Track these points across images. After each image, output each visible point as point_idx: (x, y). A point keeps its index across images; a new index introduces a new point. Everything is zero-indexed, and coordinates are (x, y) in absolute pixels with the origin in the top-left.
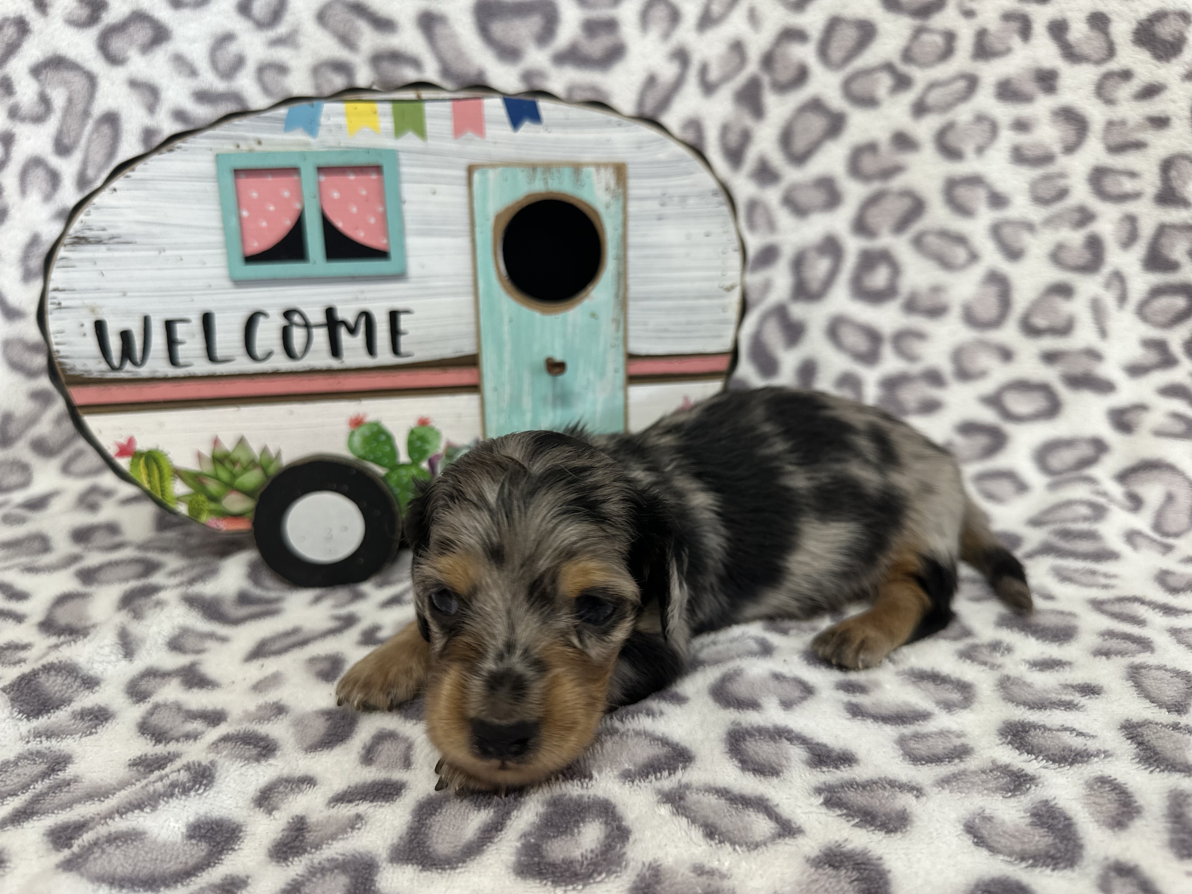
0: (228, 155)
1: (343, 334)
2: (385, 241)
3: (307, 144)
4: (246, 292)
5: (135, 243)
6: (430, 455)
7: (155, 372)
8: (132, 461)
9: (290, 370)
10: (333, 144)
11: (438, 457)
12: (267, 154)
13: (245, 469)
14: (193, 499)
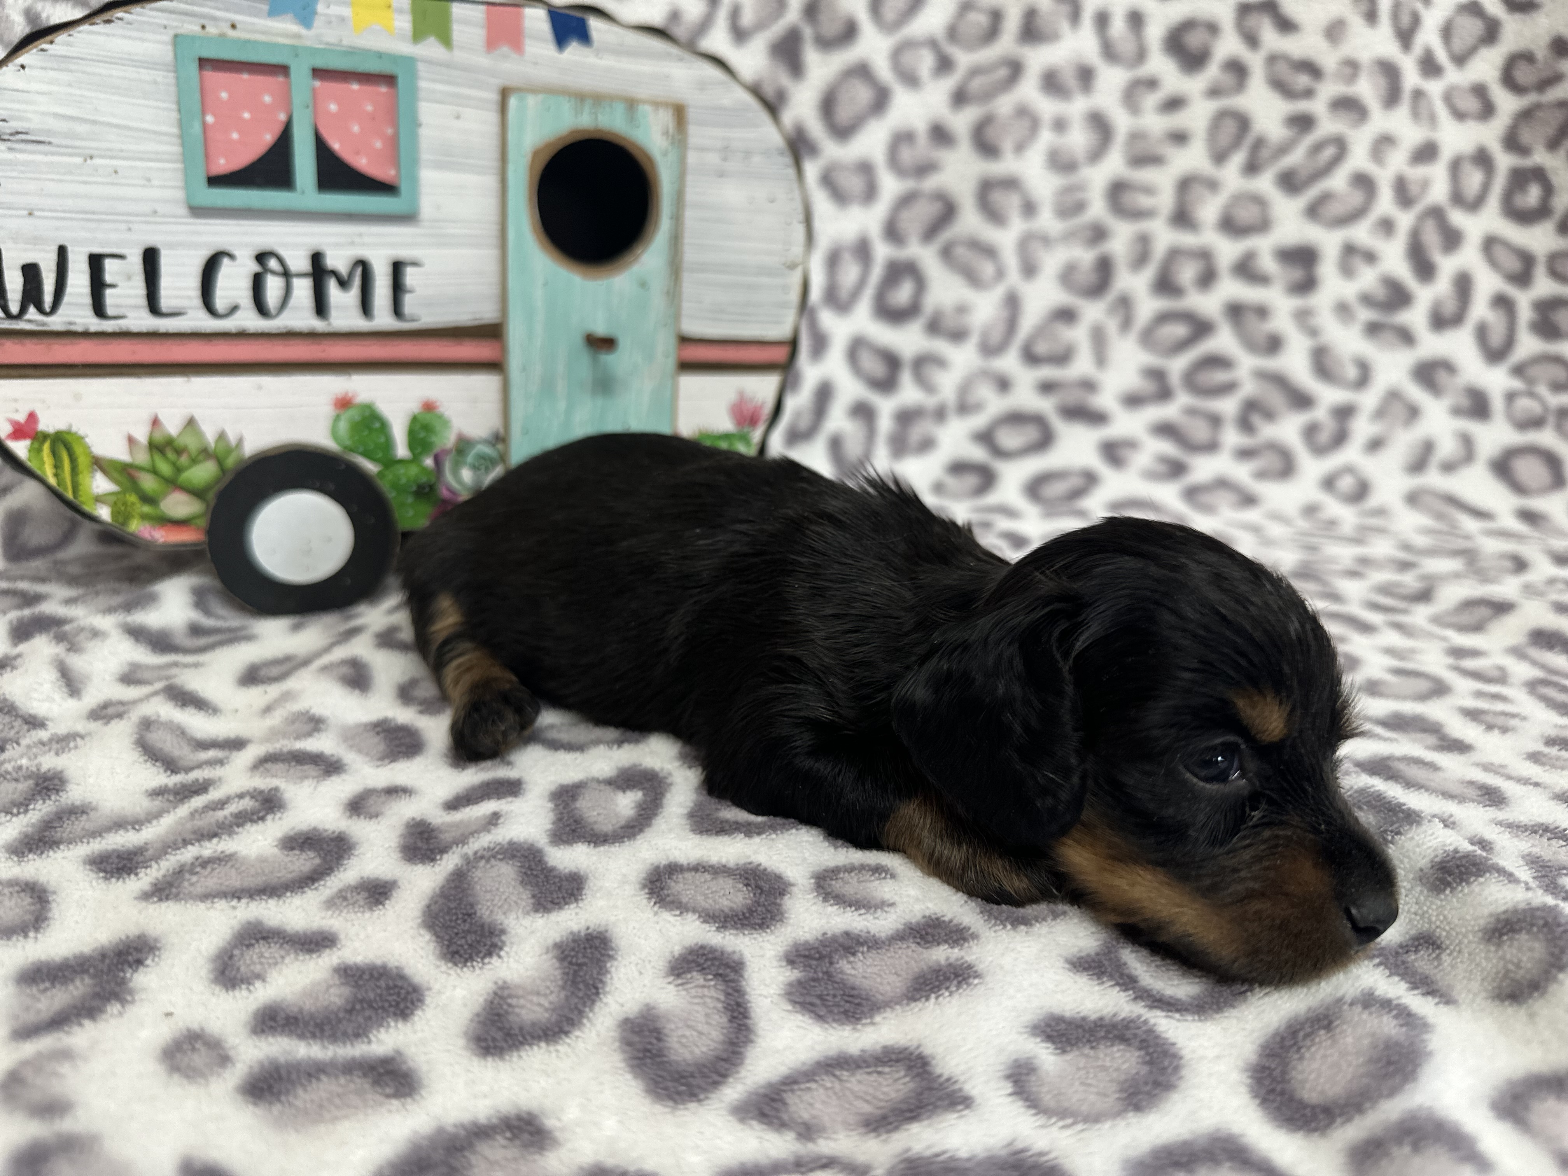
0: (193, 38)
1: (333, 288)
2: (393, 172)
3: (298, 36)
4: (205, 224)
5: (50, 143)
6: (436, 450)
7: (70, 323)
8: (32, 444)
9: (260, 331)
10: (332, 40)
11: (446, 452)
12: (246, 43)
13: (194, 461)
14: (118, 499)
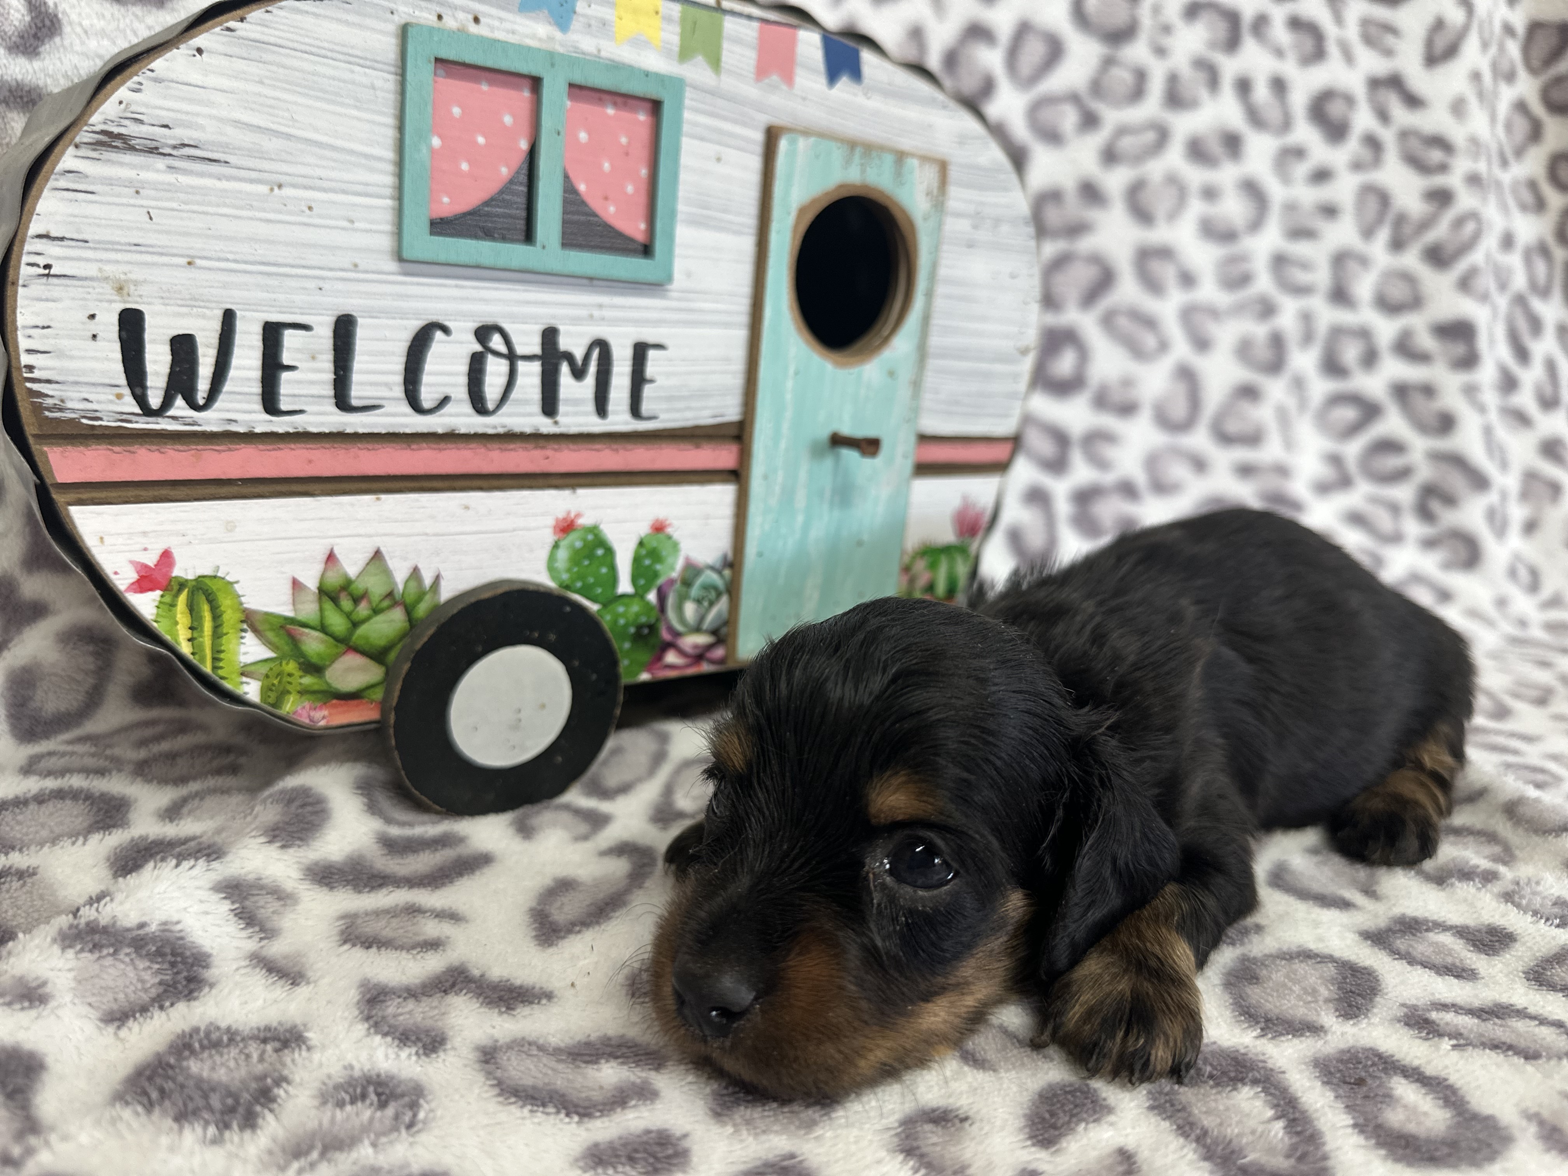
1: (565, 377)
3: (554, 41)
5: (227, 163)
6: (660, 581)
7: (230, 421)
8: (162, 596)
9: (473, 432)
10: (591, 49)
11: (671, 583)
12: (494, 43)
13: (376, 611)
14: (271, 669)
